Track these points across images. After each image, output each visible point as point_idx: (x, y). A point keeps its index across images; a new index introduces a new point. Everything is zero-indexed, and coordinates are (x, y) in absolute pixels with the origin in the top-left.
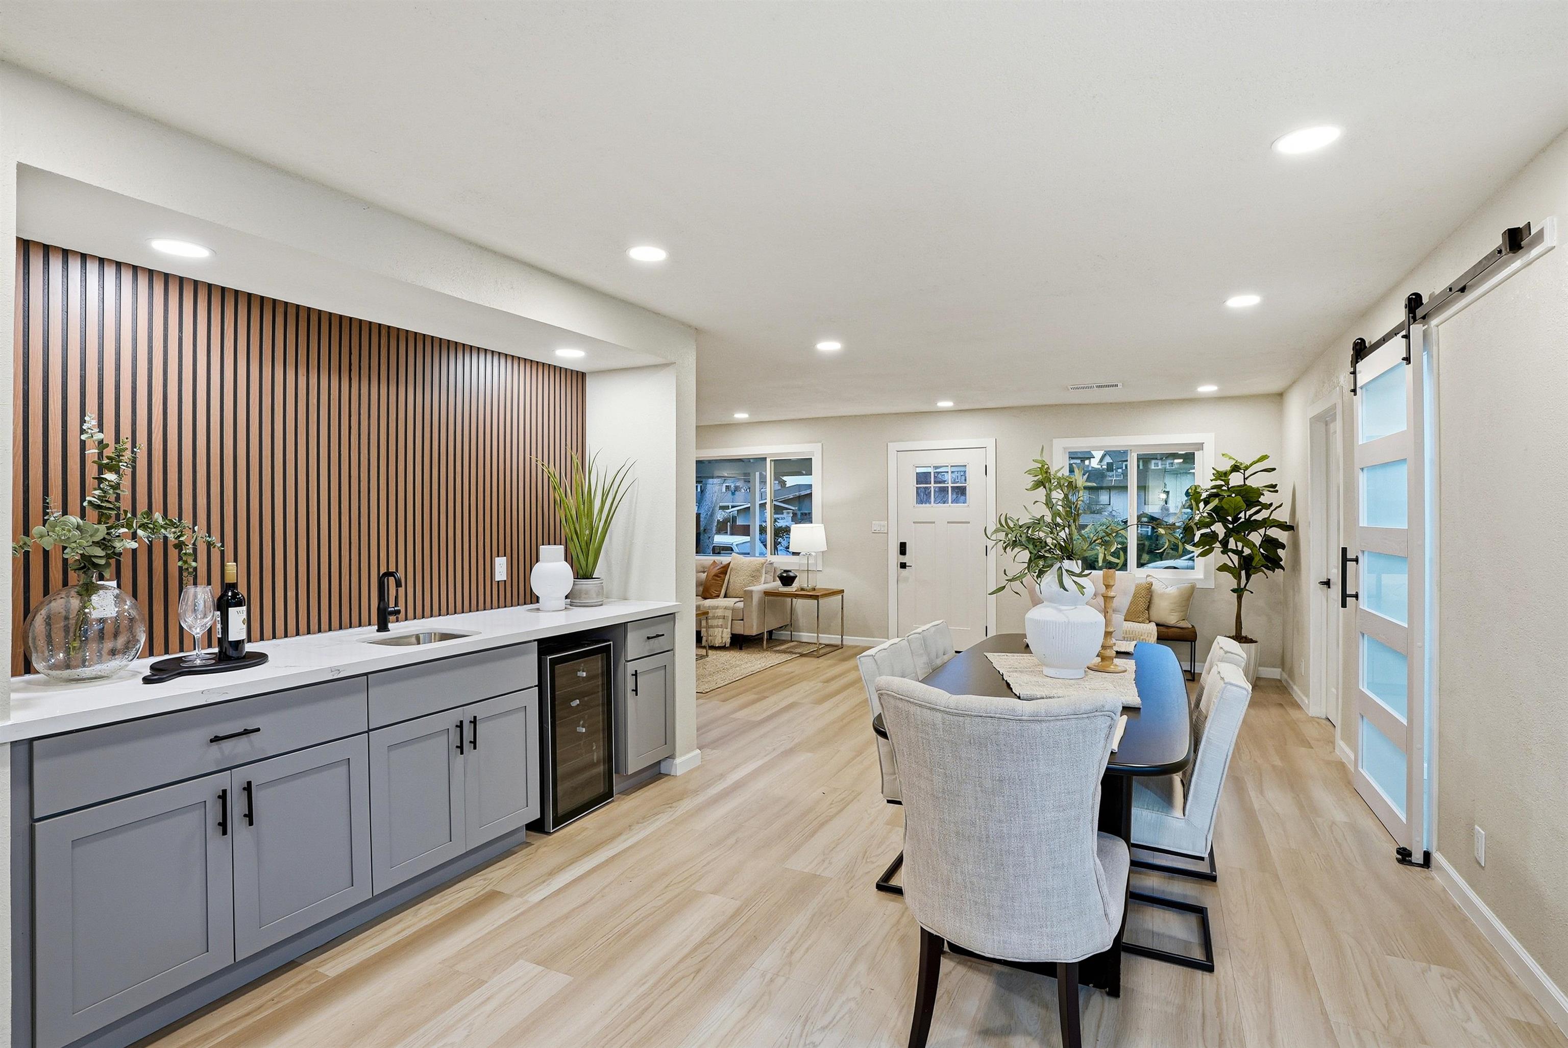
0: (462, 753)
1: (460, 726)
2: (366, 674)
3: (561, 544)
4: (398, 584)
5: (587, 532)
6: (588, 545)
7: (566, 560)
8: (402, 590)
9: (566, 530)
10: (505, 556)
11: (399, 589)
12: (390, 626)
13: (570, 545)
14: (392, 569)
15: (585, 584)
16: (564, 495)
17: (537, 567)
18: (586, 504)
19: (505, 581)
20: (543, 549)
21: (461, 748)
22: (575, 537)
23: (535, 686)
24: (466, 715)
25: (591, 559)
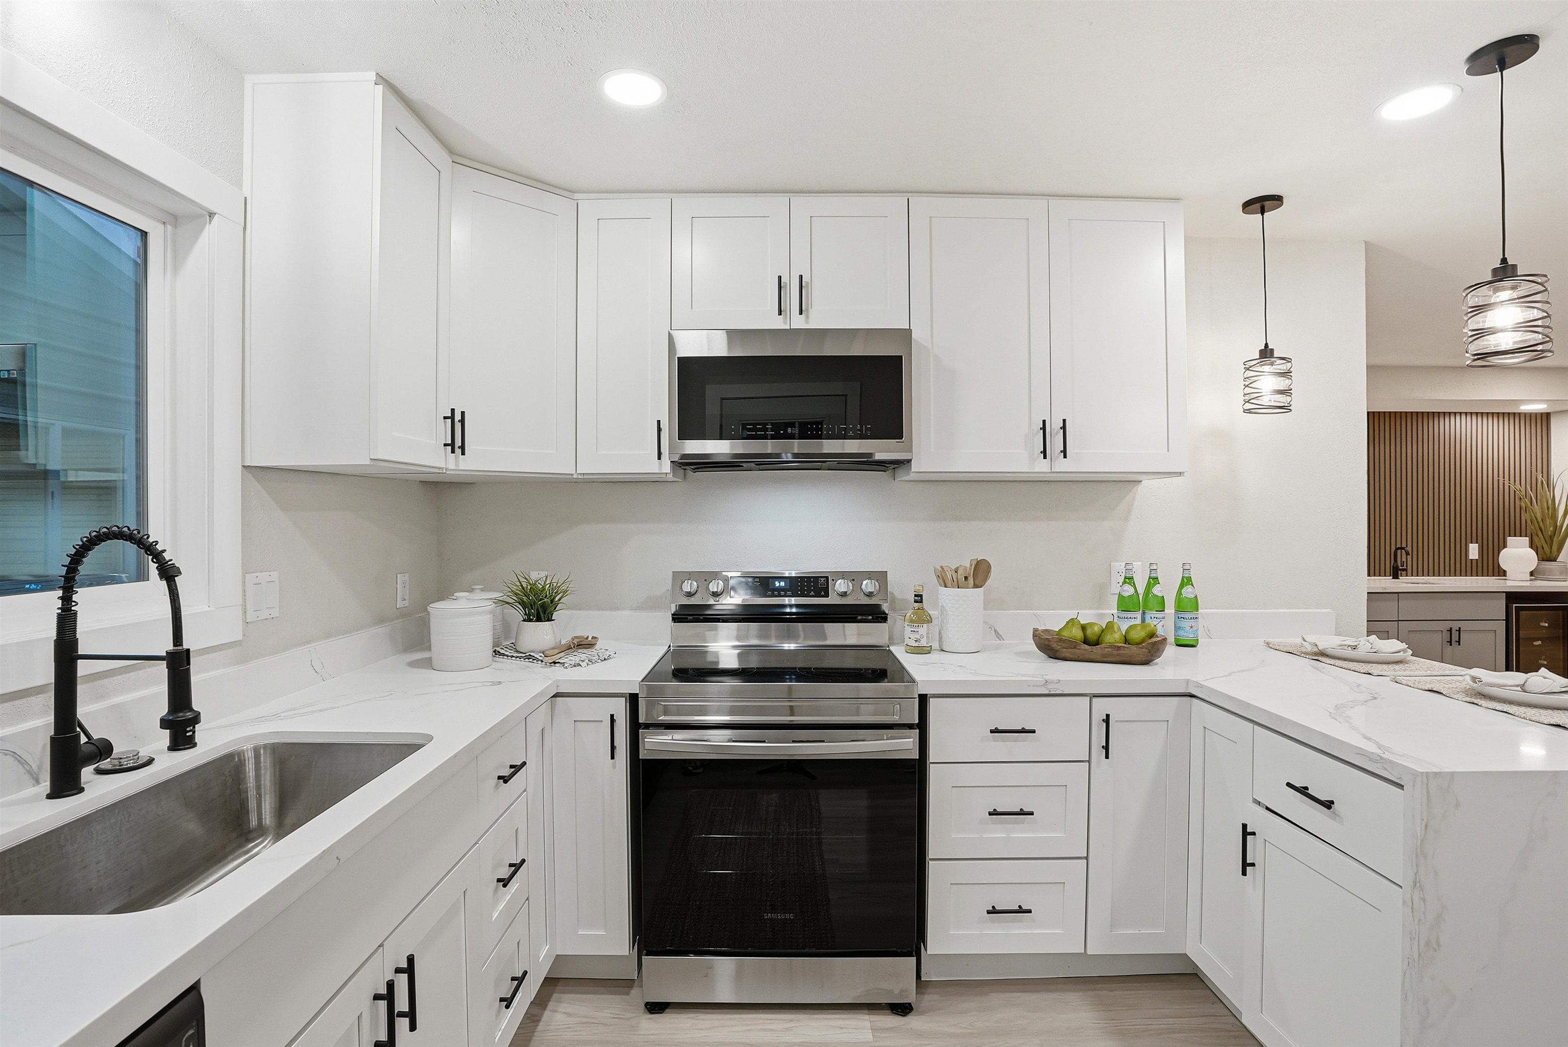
0: (1451, 645)
1: (1451, 630)
2: (1398, 593)
3: (1526, 536)
4: (1407, 554)
5: (1551, 529)
6: (1551, 538)
7: (1531, 547)
8: (1409, 557)
9: (1530, 527)
10: (1477, 543)
11: (1408, 556)
12: (1400, 577)
13: (1535, 538)
14: (1404, 546)
15: (1548, 565)
16: (1529, 504)
17: (1504, 553)
18: (1550, 510)
19: (1477, 560)
20: (1510, 540)
21: (1450, 642)
22: (1539, 533)
23: (1503, 620)
24: (1455, 626)
25: (1555, 548)
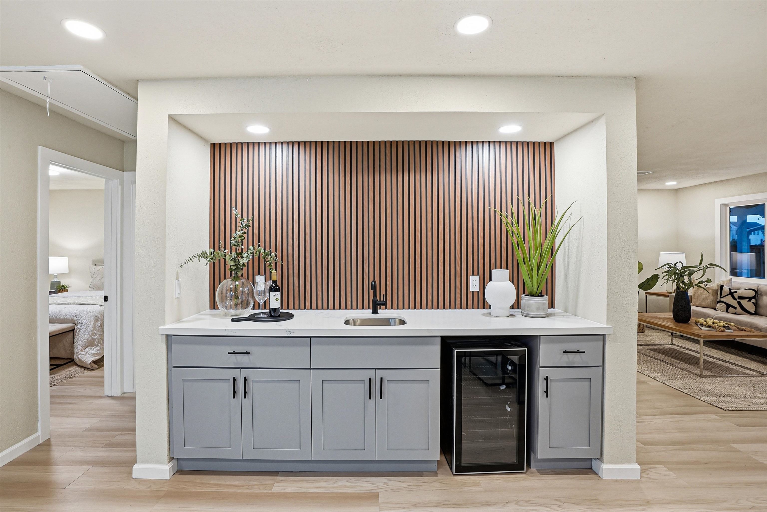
2: (310, 337)
7: (511, 281)
10: (478, 275)
12: (379, 311)
17: (490, 285)
19: (478, 292)
20: (494, 272)
21: (370, 395)
